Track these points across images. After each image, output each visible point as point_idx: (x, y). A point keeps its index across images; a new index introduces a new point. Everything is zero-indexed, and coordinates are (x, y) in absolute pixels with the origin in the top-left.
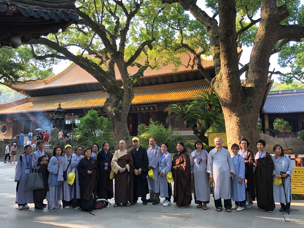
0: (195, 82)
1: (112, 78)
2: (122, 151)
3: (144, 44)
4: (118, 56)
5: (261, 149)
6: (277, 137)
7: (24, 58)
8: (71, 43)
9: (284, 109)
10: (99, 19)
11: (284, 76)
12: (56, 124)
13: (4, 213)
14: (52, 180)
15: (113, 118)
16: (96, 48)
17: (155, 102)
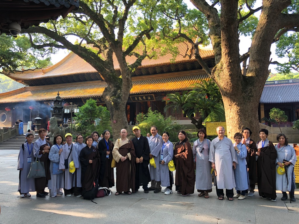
0: (193, 72)
1: (110, 67)
2: (124, 140)
3: (143, 33)
4: (116, 45)
5: (263, 138)
6: (273, 127)
7: (22, 47)
8: (70, 32)
9: (280, 99)
10: (97, 8)
11: (282, 66)
12: (55, 113)
13: (5, 202)
14: (53, 168)
15: (112, 108)
16: (94, 38)
17: (153, 92)
